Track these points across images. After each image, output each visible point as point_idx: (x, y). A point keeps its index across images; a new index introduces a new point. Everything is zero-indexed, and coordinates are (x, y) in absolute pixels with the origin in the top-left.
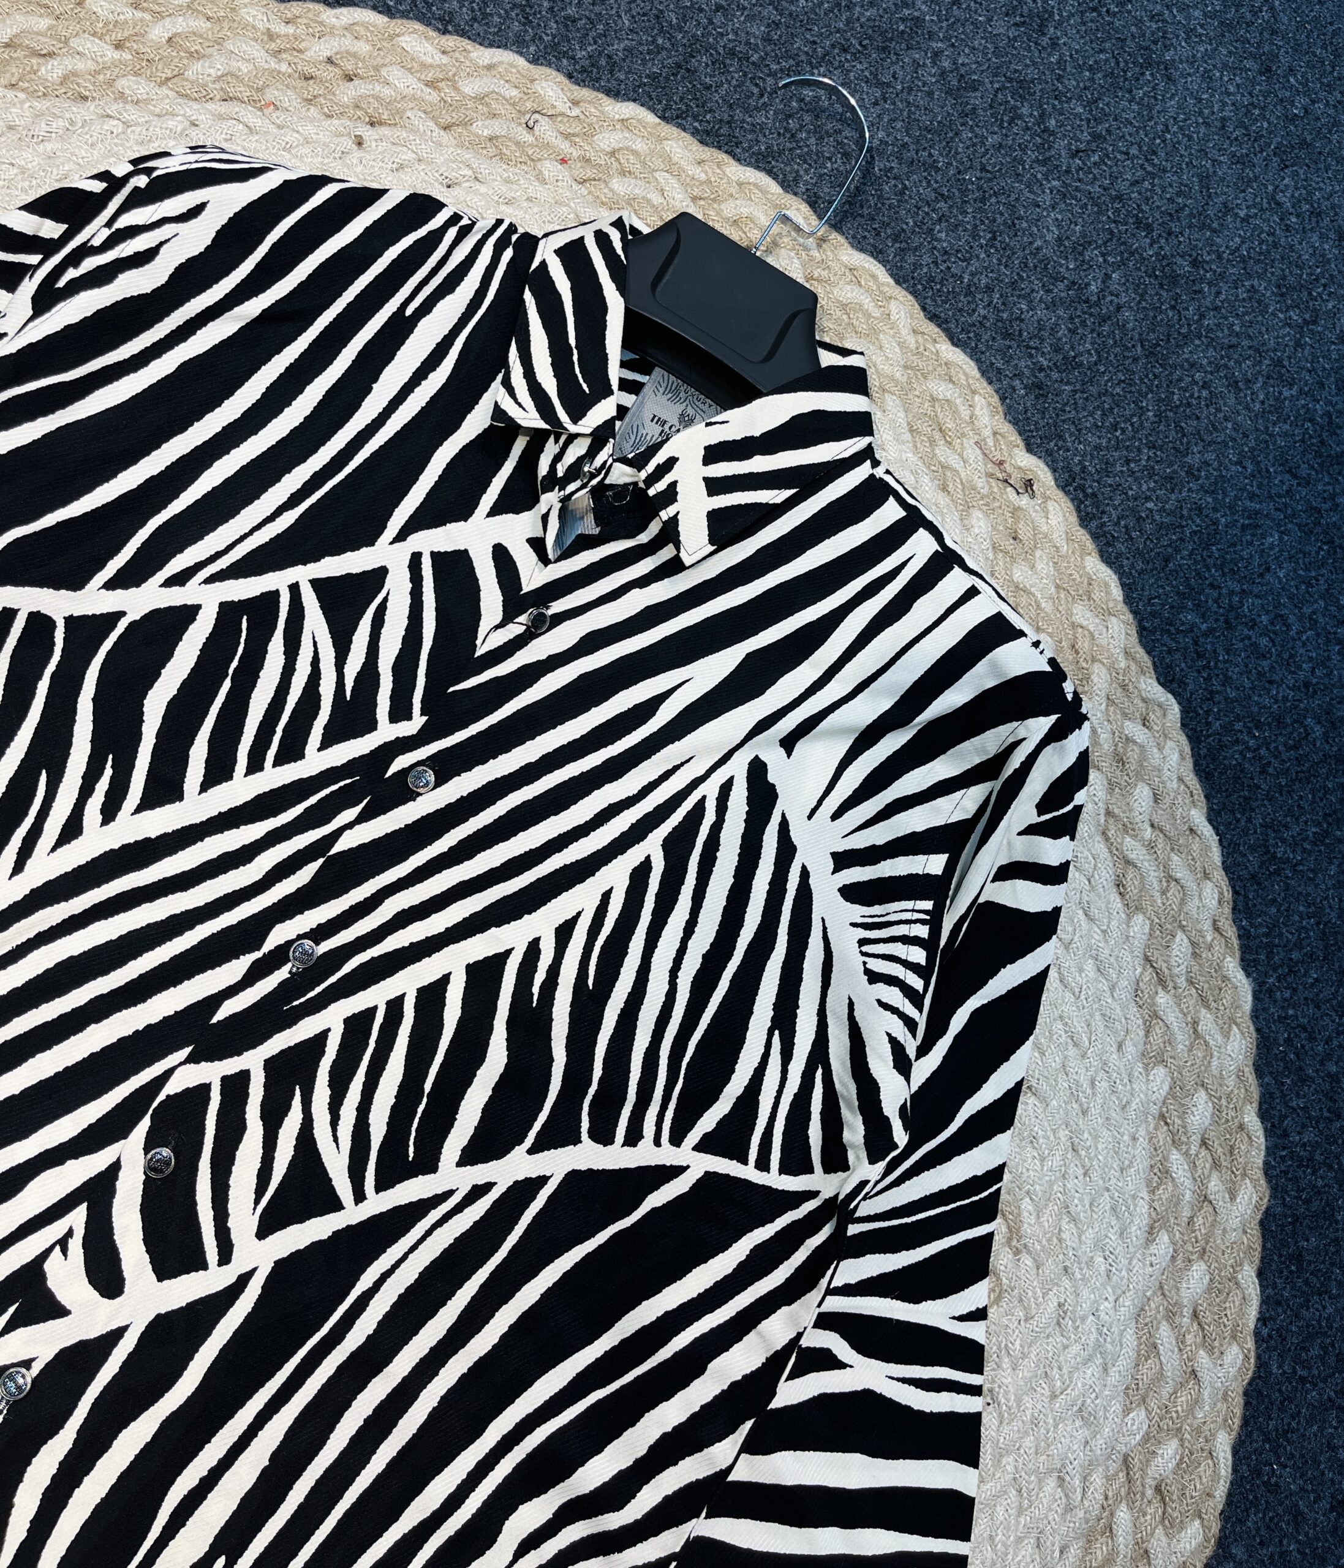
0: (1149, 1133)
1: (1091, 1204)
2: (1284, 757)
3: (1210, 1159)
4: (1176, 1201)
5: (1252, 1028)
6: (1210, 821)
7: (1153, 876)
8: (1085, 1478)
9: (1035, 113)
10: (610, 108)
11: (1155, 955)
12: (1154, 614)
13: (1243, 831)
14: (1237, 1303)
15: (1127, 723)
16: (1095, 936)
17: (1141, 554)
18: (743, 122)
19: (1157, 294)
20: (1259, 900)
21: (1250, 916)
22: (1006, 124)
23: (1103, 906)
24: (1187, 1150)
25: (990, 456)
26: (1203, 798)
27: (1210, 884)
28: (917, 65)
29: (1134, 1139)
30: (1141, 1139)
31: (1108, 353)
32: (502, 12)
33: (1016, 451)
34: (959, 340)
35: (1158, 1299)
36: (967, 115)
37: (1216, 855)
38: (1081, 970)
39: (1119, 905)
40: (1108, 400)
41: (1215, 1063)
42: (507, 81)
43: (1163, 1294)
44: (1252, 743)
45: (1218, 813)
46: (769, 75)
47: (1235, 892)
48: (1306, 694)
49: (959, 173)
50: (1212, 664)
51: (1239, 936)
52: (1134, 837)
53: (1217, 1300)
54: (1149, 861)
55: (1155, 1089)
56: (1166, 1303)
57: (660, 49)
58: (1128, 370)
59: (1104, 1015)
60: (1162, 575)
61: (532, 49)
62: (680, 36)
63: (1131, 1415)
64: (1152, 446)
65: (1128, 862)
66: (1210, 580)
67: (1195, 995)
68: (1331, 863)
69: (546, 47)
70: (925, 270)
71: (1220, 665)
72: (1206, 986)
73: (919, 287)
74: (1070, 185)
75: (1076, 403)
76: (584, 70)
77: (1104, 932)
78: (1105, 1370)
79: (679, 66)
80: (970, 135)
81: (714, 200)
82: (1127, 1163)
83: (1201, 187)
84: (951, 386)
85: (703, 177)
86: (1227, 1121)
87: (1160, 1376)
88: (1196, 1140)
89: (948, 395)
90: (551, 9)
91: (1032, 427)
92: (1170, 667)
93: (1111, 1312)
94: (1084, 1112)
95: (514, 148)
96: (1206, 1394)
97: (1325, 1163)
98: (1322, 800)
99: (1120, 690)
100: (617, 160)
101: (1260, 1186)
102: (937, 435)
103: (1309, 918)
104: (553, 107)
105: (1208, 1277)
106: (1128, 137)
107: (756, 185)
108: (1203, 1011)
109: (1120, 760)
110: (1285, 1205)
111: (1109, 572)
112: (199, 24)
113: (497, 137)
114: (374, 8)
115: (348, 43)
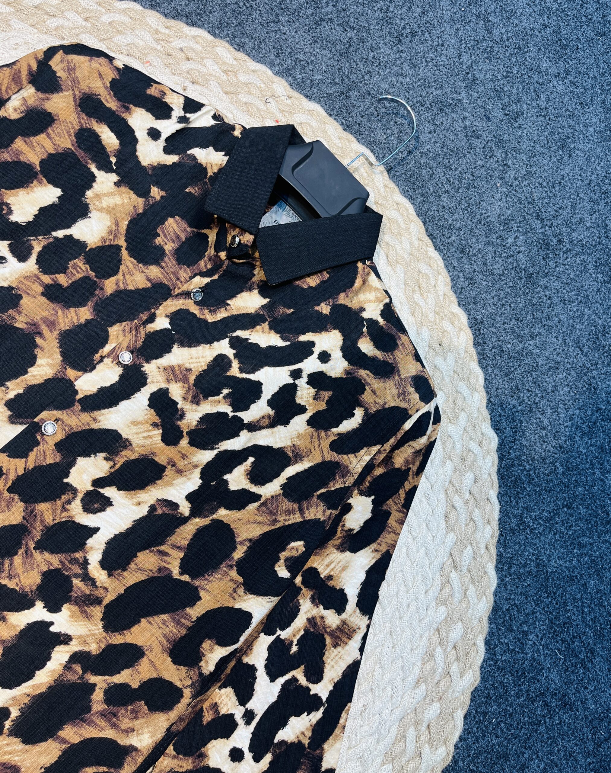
0: (429, 636)
3: (455, 656)
4: (434, 671)
5: (492, 599)
6: (498, 498)
7: (463, 517)
10: (305, 103)
11: (456, 554)
12: (497, 396)
13: (512, 507)
14: (450, 727)
15: (471, 442)
18: (366, 125)
20: (511, 541)
21: (505, 546)
23: (436, 524)
24: (446, 649)
25: (439, 304)
26: (497, 487)
27: (489, 527)
29: (421, 637)
30: (424, 638)
32: (267, 49)
33: (452, 304)
35: (412, 715)
37: (496, 515)
38: (418, 552)
39: (444, 526)
41: (470, 611)
42: (261, 80)
43: (415, 713)
44: (528, 467)
45: (503, 495)
47: (501, 535)
50: (518, 426)
52: (460, 496)
53: (441, 723)
54: (463, 509)
55: (438, 616)
56: (415, 718)
57: (336, 84)
59: (422, 575)
60: (505, 379)
61: (277, 68)
62: (347, 80)
63: (385, 766)
64: (517, 319)
65: (453, 506)
66: (528, 387)
67: (469, 577)
68: (550, 533)
69: (283, 69)
70: (432, 213)
71: (523, 428)
72: (475, 574)
73: (427, 220)
74: (510, 192)
76: (298, 84)
77: (433, 537)
78: (378, 742)
79: (342, 93)
82: (415, 647)
84: (429, 268)
85: (340, 145)
86: (469, 640)
87: (403, 751)
88: (451, 645)
89: (427, 272)
90: (290, 53)
91: (463, 296)
93: (388, 715)
94: (400, 618)
95: (255, 110)
96: (424, 765)
99: (471, 427)
100: (302, 127)
101: (476, 674)
102: (417, 288)
103: (533, 555)
105: (439, 711)
108: (471, 585)
112: (127, 20)
113: (249, 103)
114: (209, 32)
115: (192, 44)
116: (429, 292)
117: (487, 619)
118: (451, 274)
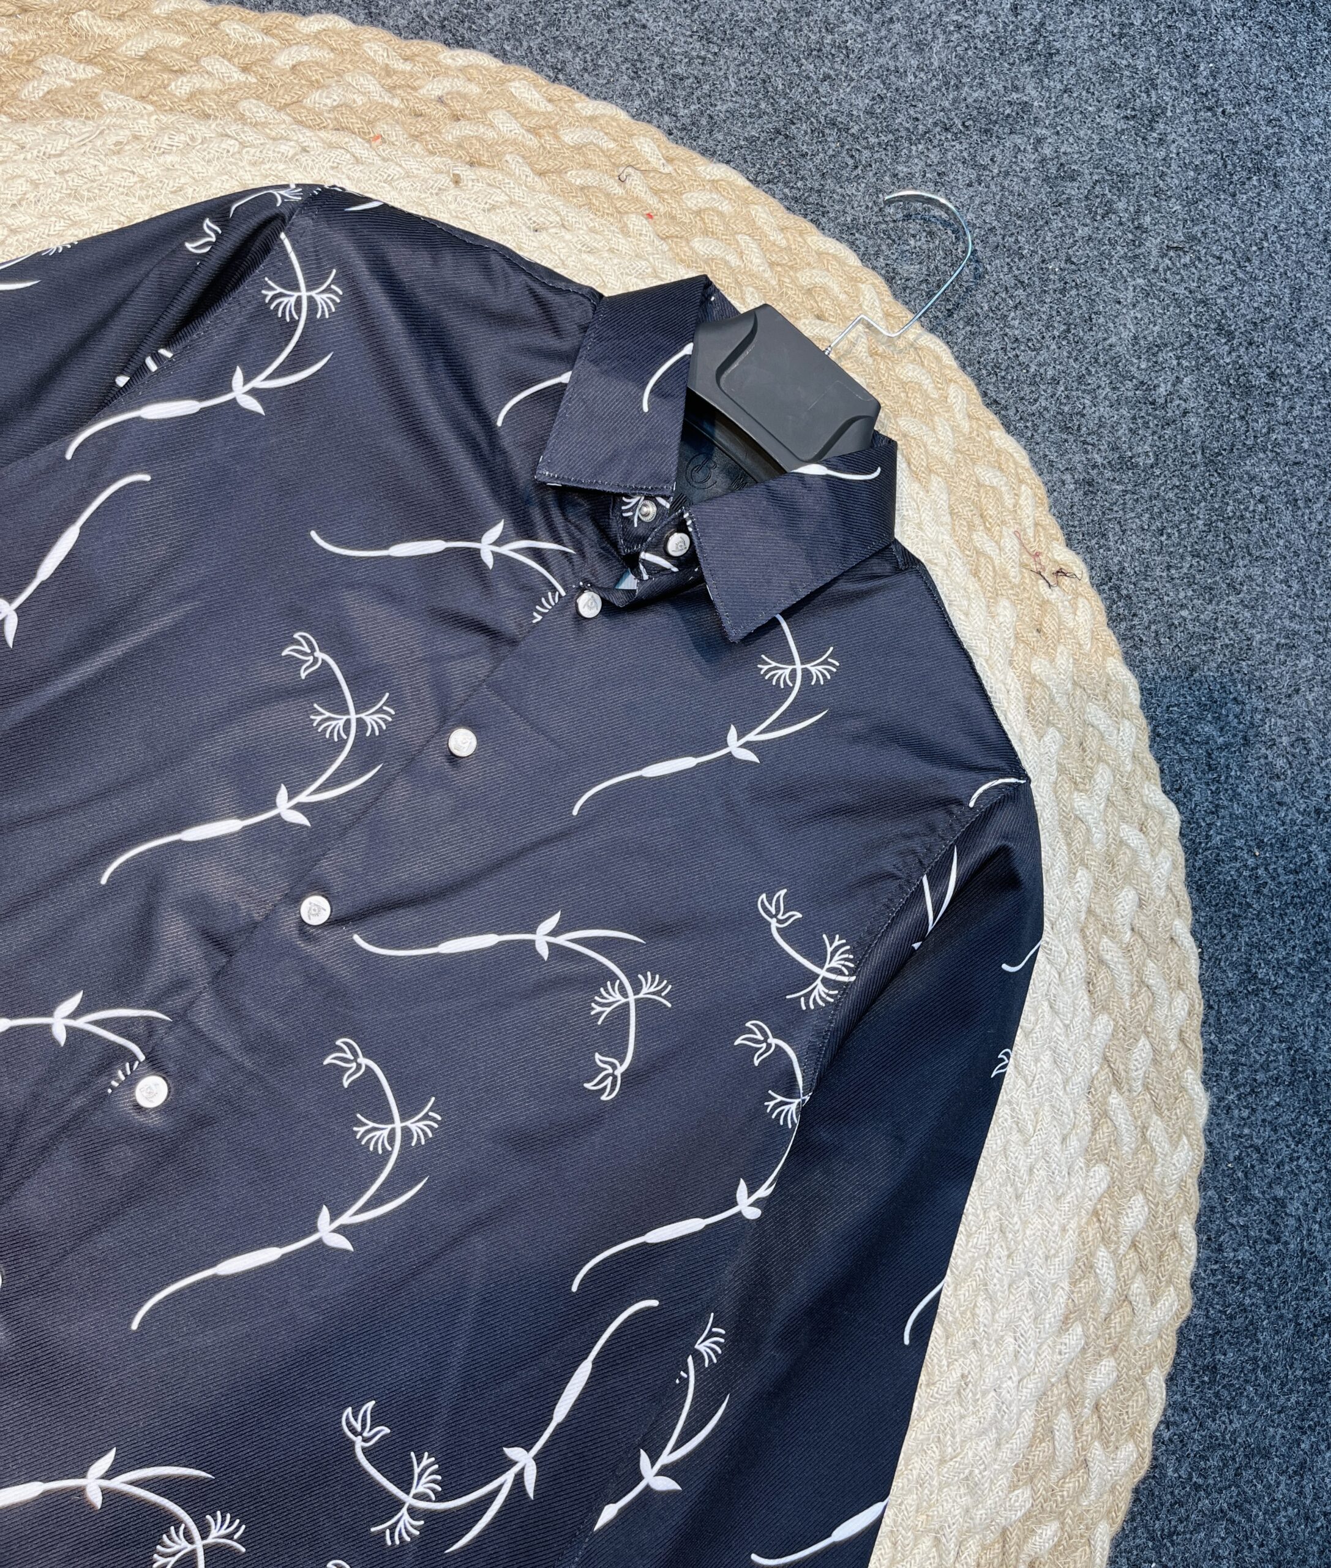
0: (1079, 1226)
1: (1010, 1286)
2: (1281, 879)
3: (1137, 1262)
4: (1095, 1297)
5: (1202, 1141)
6: (1193, 933)
7: (1125, 979)
8: (961, 1542)
9: (1131, 209)
10: (703, 168)
11: (1114, 1056)
12: (1170, 722)
13: (1227, 947)
14: (1140, 1403)
15: (1125, 826)
16: (1057, 1028)
17: (1168, 661)
18: (833, 192)
19: (1227, 403)
20: (1232, 1017)
21: (1219, 1032)
22: (1099, 218)
23: (1069, 1001)
24: (1116, 1249)
25: (1028, 547)
26: (1189, 910)
27: (1182, 995)
28: (1017, 150)
29: (1064, 1230)
30: (1071, 1232)
31: (1166, 456)
32: (613, 65)
33: (1055, 544)
34: (1016, 428)
35: (1062, 1387)
36: (1060, 205)
37: (1194, 967)
38: (1037, 1060)
39: (1086, 1003)
40: (1159, 504)
41: (1158, 1169)
42: (606, 134)
43: (1068, 1383)
44: (1251, 862)
45: (1204, 927)
46: (866, 148)
47: (1209, 1008)
48: (1316, 820)
49: (1043, 261)
50: (1223, 778)
51: (1204, 1050)
52: (1112, 938)
53: (1121, 1397)
54: (1123, 964)
55: (1093, 1186)
56: (1069, 1392)
57: (762, 113)
58: (1184, 477)
59: (1053, 1106)
60: (1186, 684)
61: (637, 103)
62: (783, 102)
63: (1016, 1492)
64: (1196, 555)
65: (1102, 962)
66: (1235, 694)
67: (1149, 1101)
68: (1313, 991)
69: (650, 103)
70: (993, 355)
71: (1231, 781)
72: (1161, 1094)
73: (984, 372)
74: (1155, 285)
75: (1125, 504)
76: (683, 128)
77: (1067, 1026)
78: (998, 1445)
79: (778, 132)
80: (1060, 225)
81: (791, 267)
82: (1053, 1252)
83: (1292, 299)
84: (999, 474)
85: (784, 244)
86: (1161, 1227)
87: (1052, 1459)
88: (1126, 1241)
89: (995, 481)
90: (661, 66)
91: (1076, 523)
92: (1178, 775)
93: (1013, 1392)
94: (1018, 1197)
95: (603, 199)
96: (1093, 1485)
97: (1255, 1283)
98: (1314, 927)
99: (1122, 793)
100: (702, 219)
101: (1183, 1295)
102: (977, 521)
103: (1281, 1042)
104: (648, 162)
105: (1115, 1374)
106: (1223, 241)
107: (835, 257)
108: (1155, 1117)
109: (1110, 862)
110: (1207, 1317)
111: (1129, 674)
112: (324, 55)
113: (589, 187)
114: (491, 51)
115: (460, 84)
116: (1004, 522)
117: (1195, 1181)
118: (1047, 478)
